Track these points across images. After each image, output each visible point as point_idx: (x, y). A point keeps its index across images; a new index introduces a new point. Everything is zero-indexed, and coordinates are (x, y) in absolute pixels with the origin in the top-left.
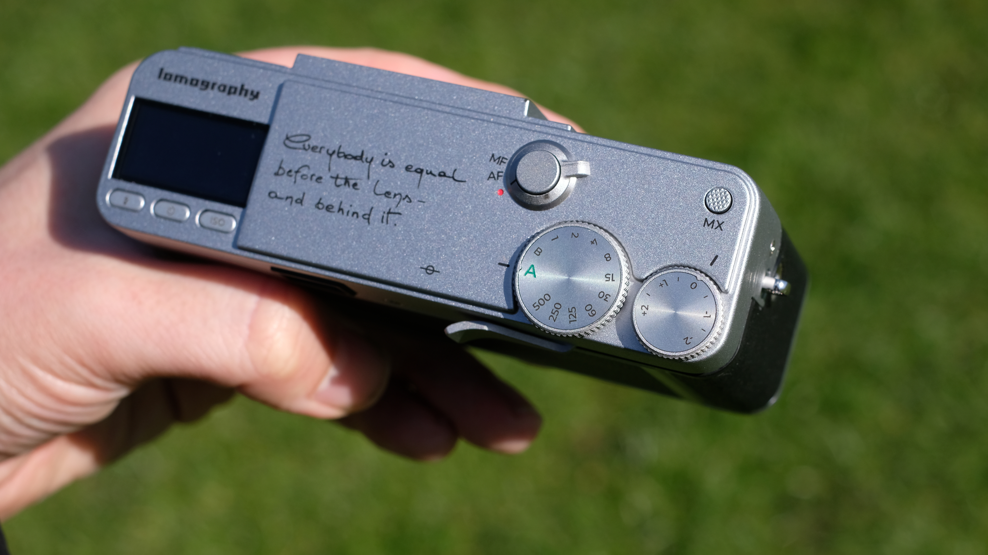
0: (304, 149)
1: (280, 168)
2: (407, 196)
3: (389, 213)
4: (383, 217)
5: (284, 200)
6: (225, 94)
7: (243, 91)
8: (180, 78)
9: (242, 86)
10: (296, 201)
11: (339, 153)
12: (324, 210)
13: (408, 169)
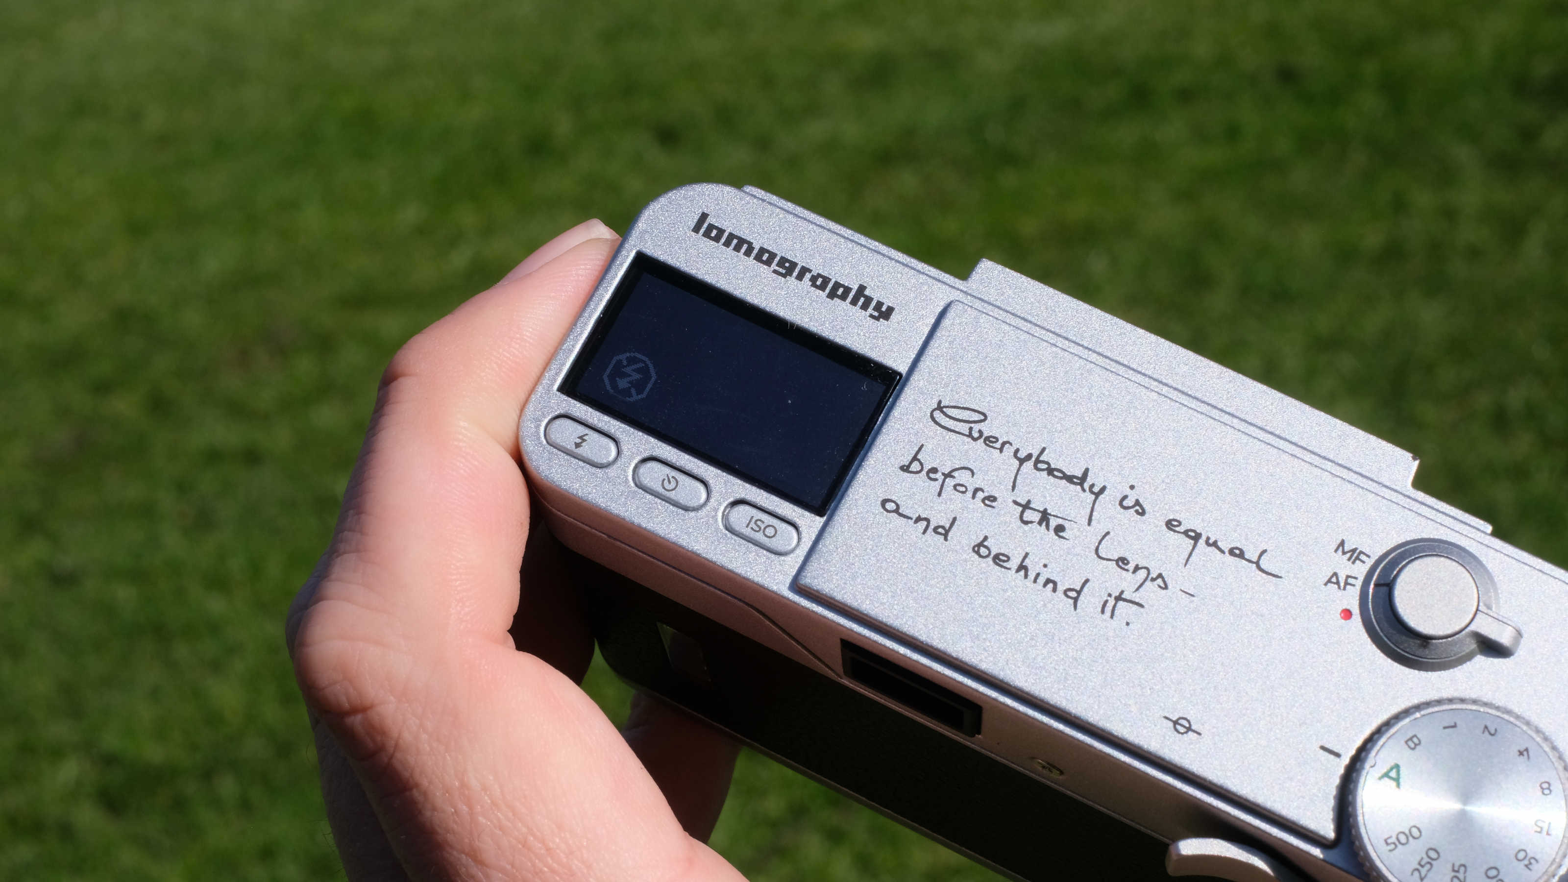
0: (970, 435)
1: (915, 458)
2: (1160, 576)
3: (1119, 598)
4: (1106, 602)
5: (911, 522)
6: (823, 295)
7: (861, 297)
8: (739, 243)
9: (862, 288)
10: (935, 530)
11: (1037, 461)
12: (990, 560)
13: (1170, 525)
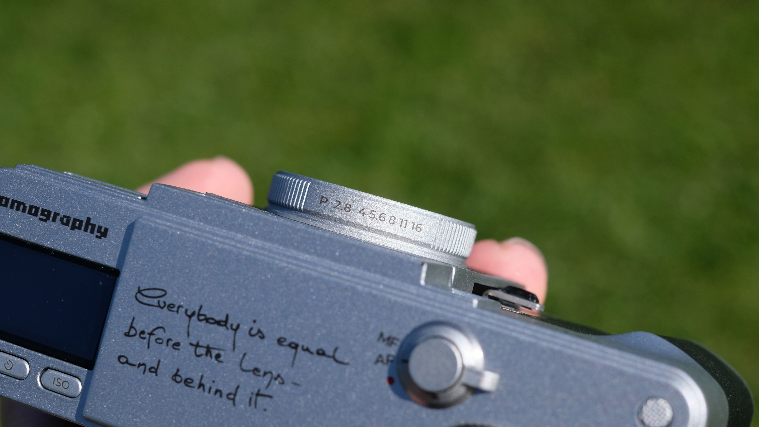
0: (159, 306)
1: (131, 327)
2: (279, 376)
3: (258, 395)
4: (251, 399)
5: (136, 367)
6: (69, 228)
7: (89, 226)
9: (89, 219)
10: (150, 370)
11: (199, 315)
12: (182, 383)
13: (280, 341)
